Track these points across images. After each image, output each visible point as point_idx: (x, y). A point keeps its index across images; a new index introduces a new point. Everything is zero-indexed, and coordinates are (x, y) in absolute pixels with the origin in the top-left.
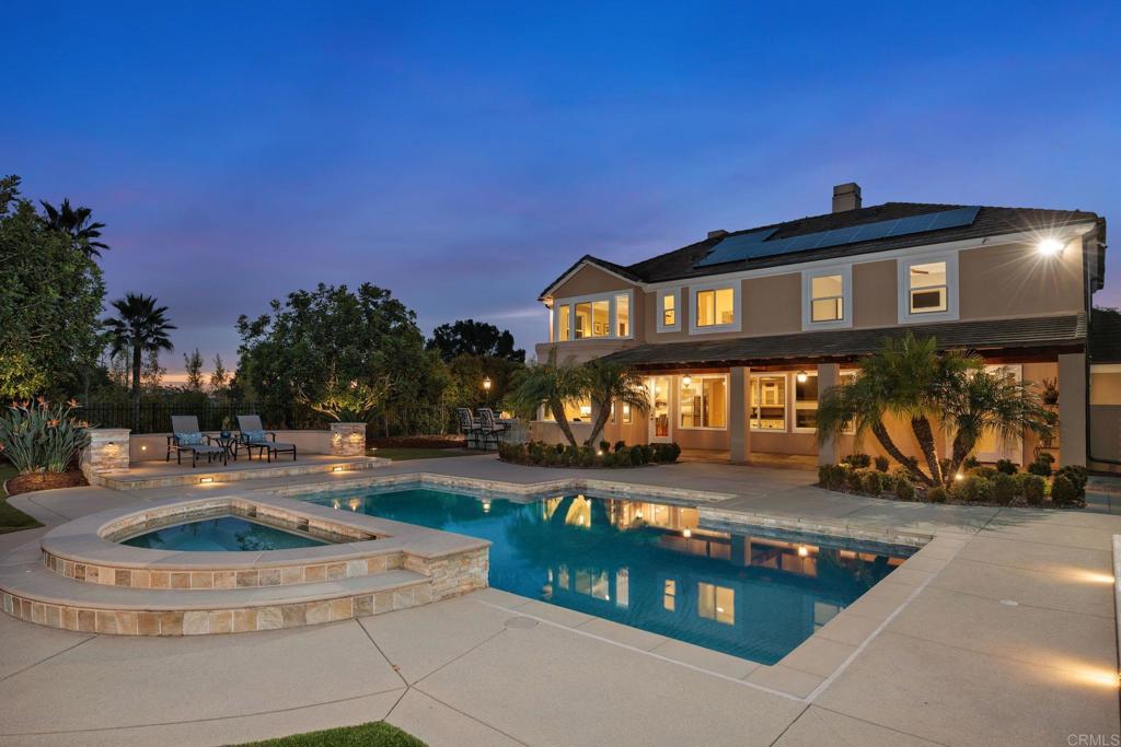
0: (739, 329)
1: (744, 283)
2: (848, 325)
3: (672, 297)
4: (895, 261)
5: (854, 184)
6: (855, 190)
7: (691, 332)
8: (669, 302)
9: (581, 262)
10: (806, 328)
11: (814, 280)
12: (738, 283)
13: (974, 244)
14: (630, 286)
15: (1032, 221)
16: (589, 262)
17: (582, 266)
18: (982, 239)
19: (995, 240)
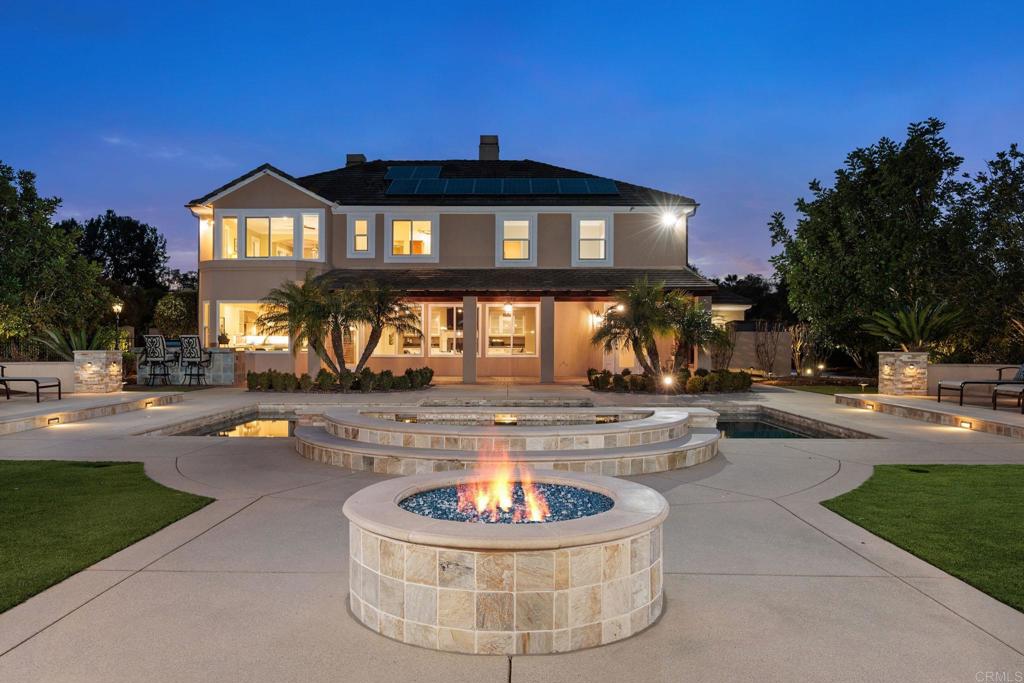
0: (437, 261)
1: (442, 216)
2: (535, 264)
3: (365, 223)
4: (570, 215)
6: (493, 143)
8: (361, 226)
9: (260, 169)
10: (498, 264)
11: (506, 223)
12: (436, 217)
13: (624, 210)
14: (321, 205)
15: (661, 200)
16: (269, 172)
17: (260, 174)
18: (629, 208)
19: (638, 210)
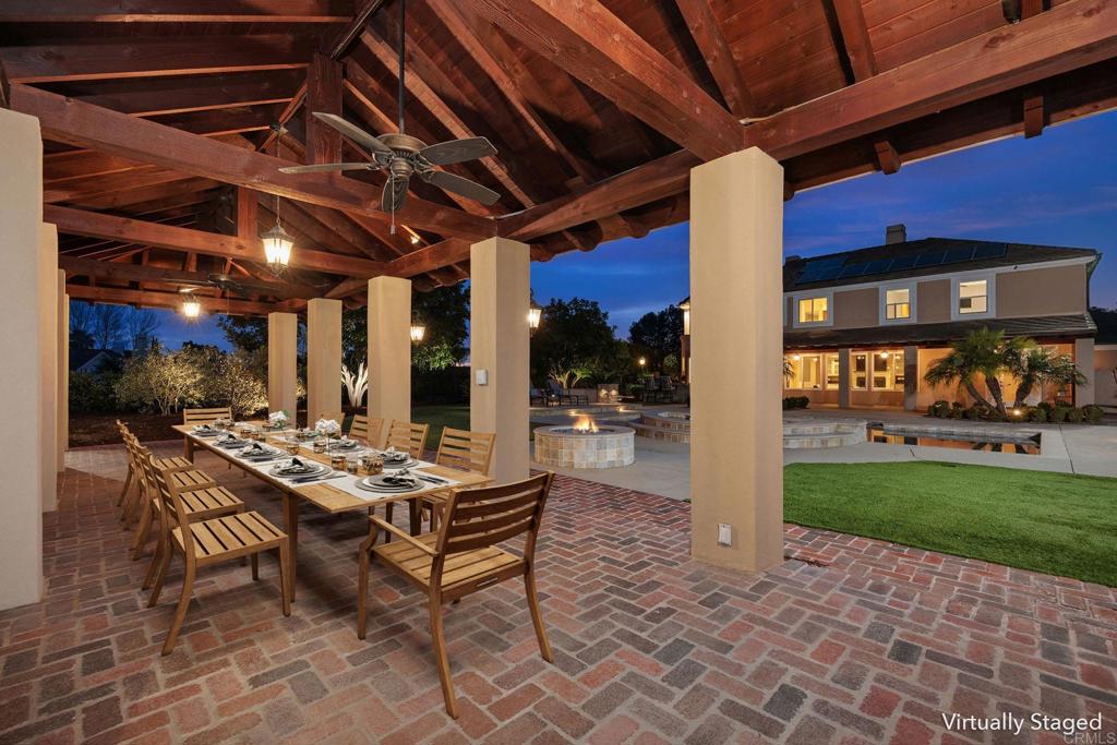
0: (832, 324)
1: (835, 294)
2: (914, 321)
4: (946, 281)
5: (902, 225)
6: (902, 229)
7: (795, 327)
10: (882, 323)
11: (888, 292)
12: (832, 294)
13: (1008, 269)
18: (1014, 266)
19: (1023, 267)
